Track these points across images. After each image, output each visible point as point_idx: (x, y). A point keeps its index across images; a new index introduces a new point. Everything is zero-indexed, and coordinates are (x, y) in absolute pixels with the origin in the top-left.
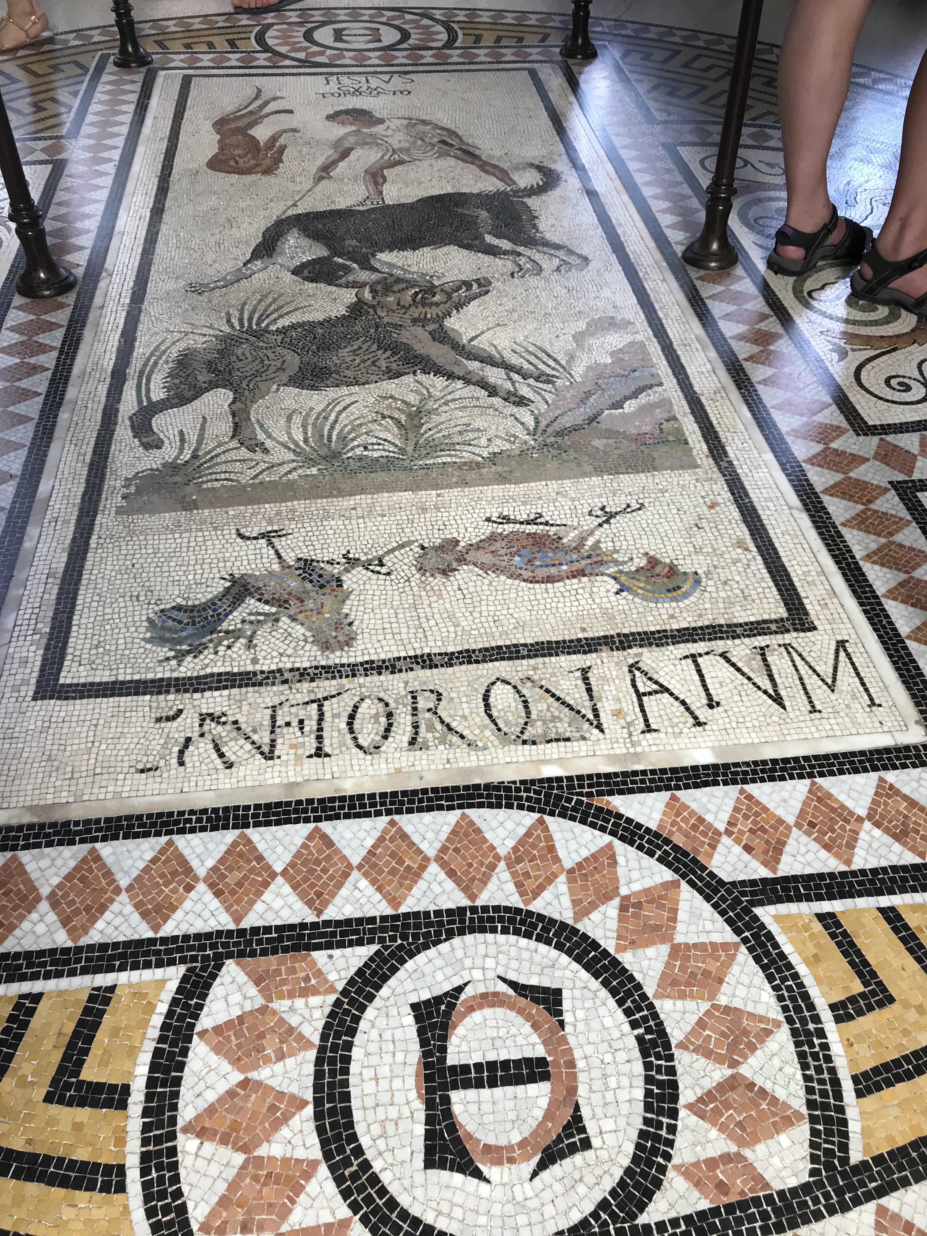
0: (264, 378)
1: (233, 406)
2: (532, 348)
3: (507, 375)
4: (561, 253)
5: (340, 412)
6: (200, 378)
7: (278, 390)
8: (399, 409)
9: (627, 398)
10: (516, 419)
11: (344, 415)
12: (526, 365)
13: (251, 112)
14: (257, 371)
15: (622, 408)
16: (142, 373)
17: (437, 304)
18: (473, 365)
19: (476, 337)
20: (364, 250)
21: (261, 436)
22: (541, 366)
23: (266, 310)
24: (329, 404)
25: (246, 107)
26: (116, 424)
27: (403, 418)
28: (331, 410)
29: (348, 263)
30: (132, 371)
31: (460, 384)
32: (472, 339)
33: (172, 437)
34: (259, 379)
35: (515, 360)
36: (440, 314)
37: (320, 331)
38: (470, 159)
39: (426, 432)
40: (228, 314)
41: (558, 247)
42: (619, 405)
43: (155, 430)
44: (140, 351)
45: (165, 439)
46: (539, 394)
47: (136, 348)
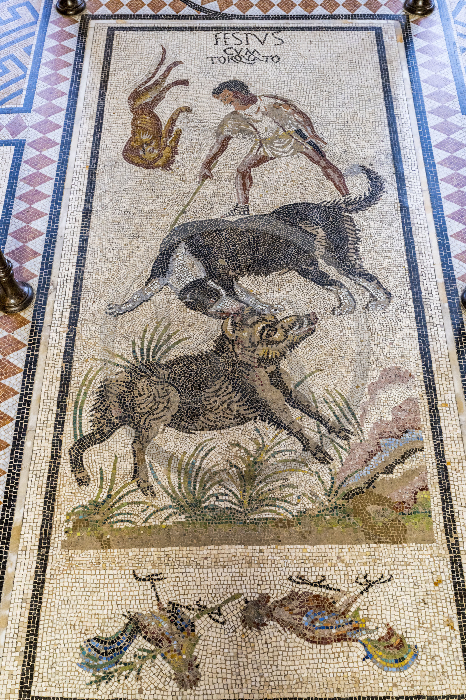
0: (155, 417)
1: (134, 445)
2: (338, 399)
3: (318, 426)
4: (372, 286)
5: (203, 458)
6: (114, 413)
7: (164, 430)
8: (241, 458)
9: (397, 462)
10: (319, 477)
11: (205, 461)
12: (333, 419)
13: (157, 83)
14: (151, 408)
15: (392, 473)
16: (76, 402)
17: (277, 343)
18: (296, 414)
19: (301, 382)
20: (230, 273)
21: (151, 480)
22: (343, 420)
23: (159, 341)
24: (196, 449)
25: (153, 77)
26: (60, 457)
27: (244, 468)
28: (197, 456)
29: (219, 288)
30: (70, 401)
31: (284, 434)
32: (297, 386)
33: (95, 474)
34: (151, 417)
35: (325, 411)
36: (279, 355)
37: (195, 367)
38: (317, 158)
39: (258, 485)
40: (133, 342)
41: (371, 278)
42: (389, 470)
43: (85, 466)
44: (76, 379)
45: (91, 476)
46: (338, 451)
47: (73, 376)
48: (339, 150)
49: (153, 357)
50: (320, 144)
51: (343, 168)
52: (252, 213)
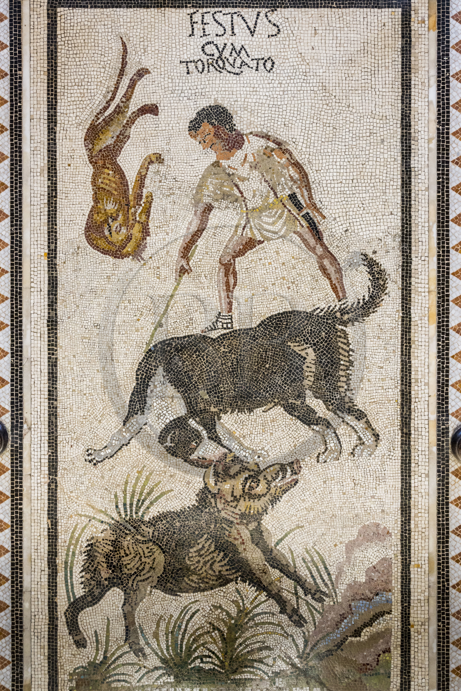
0: (142, 578)
1: (125, 608)
2: (316, 558)
3: (295, 588)
4: (360, 425)
5: (188, 621)
6: (103, 574)
7: (151, 592)
8: (223, 620)
9: (366, 625)
10: (293, 640)
11: (190, 624)
13: (119, 111)
14: (137, 569)
15: (360, 636)
16: (66, 563)
17: (259, 497)
18: (275, 573)
19: (281, 540)
20: (212, 409)
21: (142, 642)
22: (319, 581)
23: (141, 494)
24: (182, 612)
25: (113, 98)
26: (57, 619)
27: (225, 630)
28: (183, 618)
29: (200, 428)
30: (60, 560)
31: (263, 596)
32: (277, 544)
33: (91, 637)
34: (139, 578)
35: (303, 572)
36: (260, 510)
38: (312, 242)
39: (238, 647)
40: (116, 496)
41: (360, 415)
42: (357, 633)
43: (81, 629)
44: (63, 538)
45: (87, 639)
46: (312, 614)
47: (60, 534)
48: (338, 230)
49: (136, 513)
50: (317, 218)
51: (341, 257)
52: (236, 326)
